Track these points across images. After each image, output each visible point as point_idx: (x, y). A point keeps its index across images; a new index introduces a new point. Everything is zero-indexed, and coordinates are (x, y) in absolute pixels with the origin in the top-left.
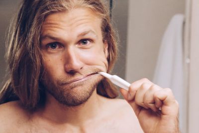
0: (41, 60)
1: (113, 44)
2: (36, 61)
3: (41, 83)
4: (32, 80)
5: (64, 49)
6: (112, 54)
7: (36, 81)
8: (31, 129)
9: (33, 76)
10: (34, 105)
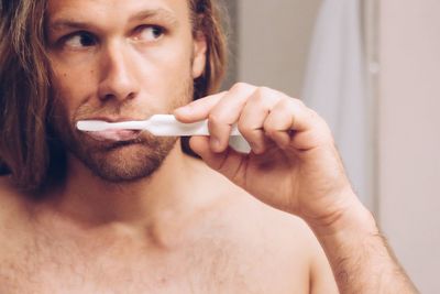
0: (49, 73)
1: (216, 38)
2: (37, 75)
3: (50, 128)
4: (29, 120)
5: (100, 47)
6: (215, 62)
7: (39, 120)
8: (36, 240)
9: (31, 108)
10: (38, 177)
